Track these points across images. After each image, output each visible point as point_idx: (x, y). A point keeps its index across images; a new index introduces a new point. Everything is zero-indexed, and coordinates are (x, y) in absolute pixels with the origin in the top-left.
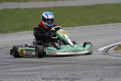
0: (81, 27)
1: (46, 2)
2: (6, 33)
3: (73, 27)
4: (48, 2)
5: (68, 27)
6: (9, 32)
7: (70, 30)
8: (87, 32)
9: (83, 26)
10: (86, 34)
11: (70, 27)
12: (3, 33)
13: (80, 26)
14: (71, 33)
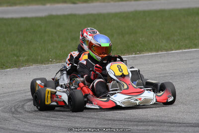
0: (181, 51)
1: (121, 3)
2: (45, 64)
3: (167, 50)
4: (124, 3)
5: (157, 51)
6: (51, 61)
7: (160, 57)
8: (192, 61)
9: (185, 49)
10: (190, 66)
11: (162, 51)
12: (39, 63)
13: (179, 48)
14: (163, 62)
